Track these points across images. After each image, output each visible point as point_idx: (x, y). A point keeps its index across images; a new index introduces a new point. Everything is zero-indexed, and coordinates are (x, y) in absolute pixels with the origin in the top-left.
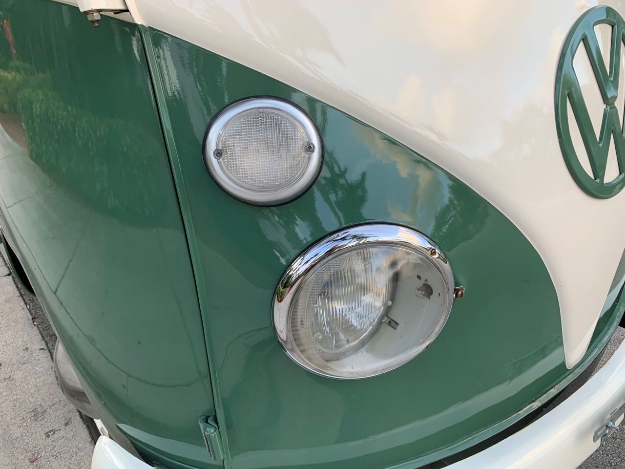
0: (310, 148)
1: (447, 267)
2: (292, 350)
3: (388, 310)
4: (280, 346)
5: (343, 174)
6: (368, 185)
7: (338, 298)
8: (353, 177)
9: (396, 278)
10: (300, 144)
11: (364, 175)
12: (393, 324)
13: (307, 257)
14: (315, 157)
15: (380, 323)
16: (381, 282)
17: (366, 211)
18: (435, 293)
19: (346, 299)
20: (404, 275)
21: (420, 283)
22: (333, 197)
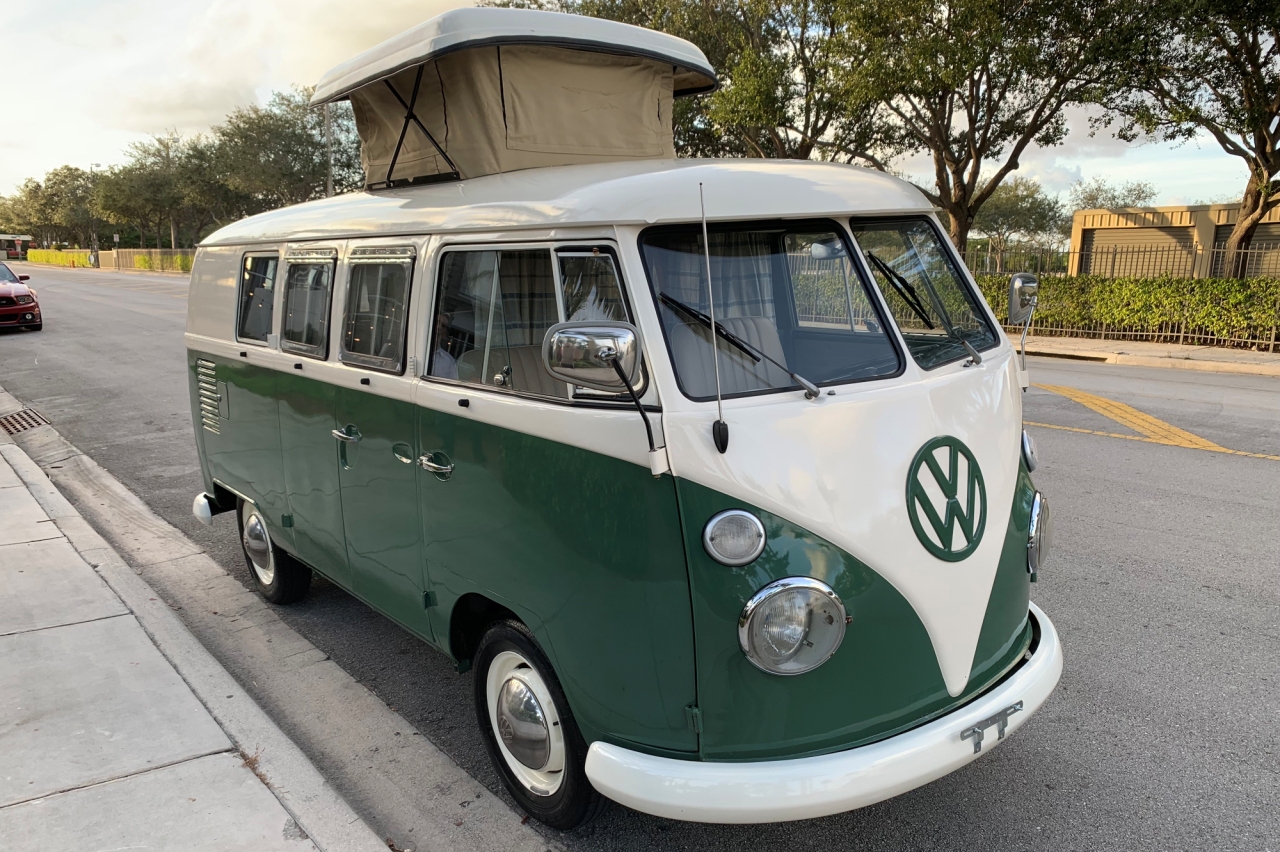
0: (760, 536)
1: (842, 607)
2: (752, 657)
3: (806, 635)
4: (744, 653)
5: (775, 555)
6: (790, 560)
7: (776, 624)
8: (781, 555)
9: (810, 613)
10: (755, 533)
11: (788, 553)
12: (810, 644)
13: (756, 598)
14: (763, 540)
15: (801, 644)
16: (802, 615)
17: (789, 570)
18: (835, 620)
19: (781, 625)
20: (815, 610)
21: (826, 615)
22: (767, 566)
